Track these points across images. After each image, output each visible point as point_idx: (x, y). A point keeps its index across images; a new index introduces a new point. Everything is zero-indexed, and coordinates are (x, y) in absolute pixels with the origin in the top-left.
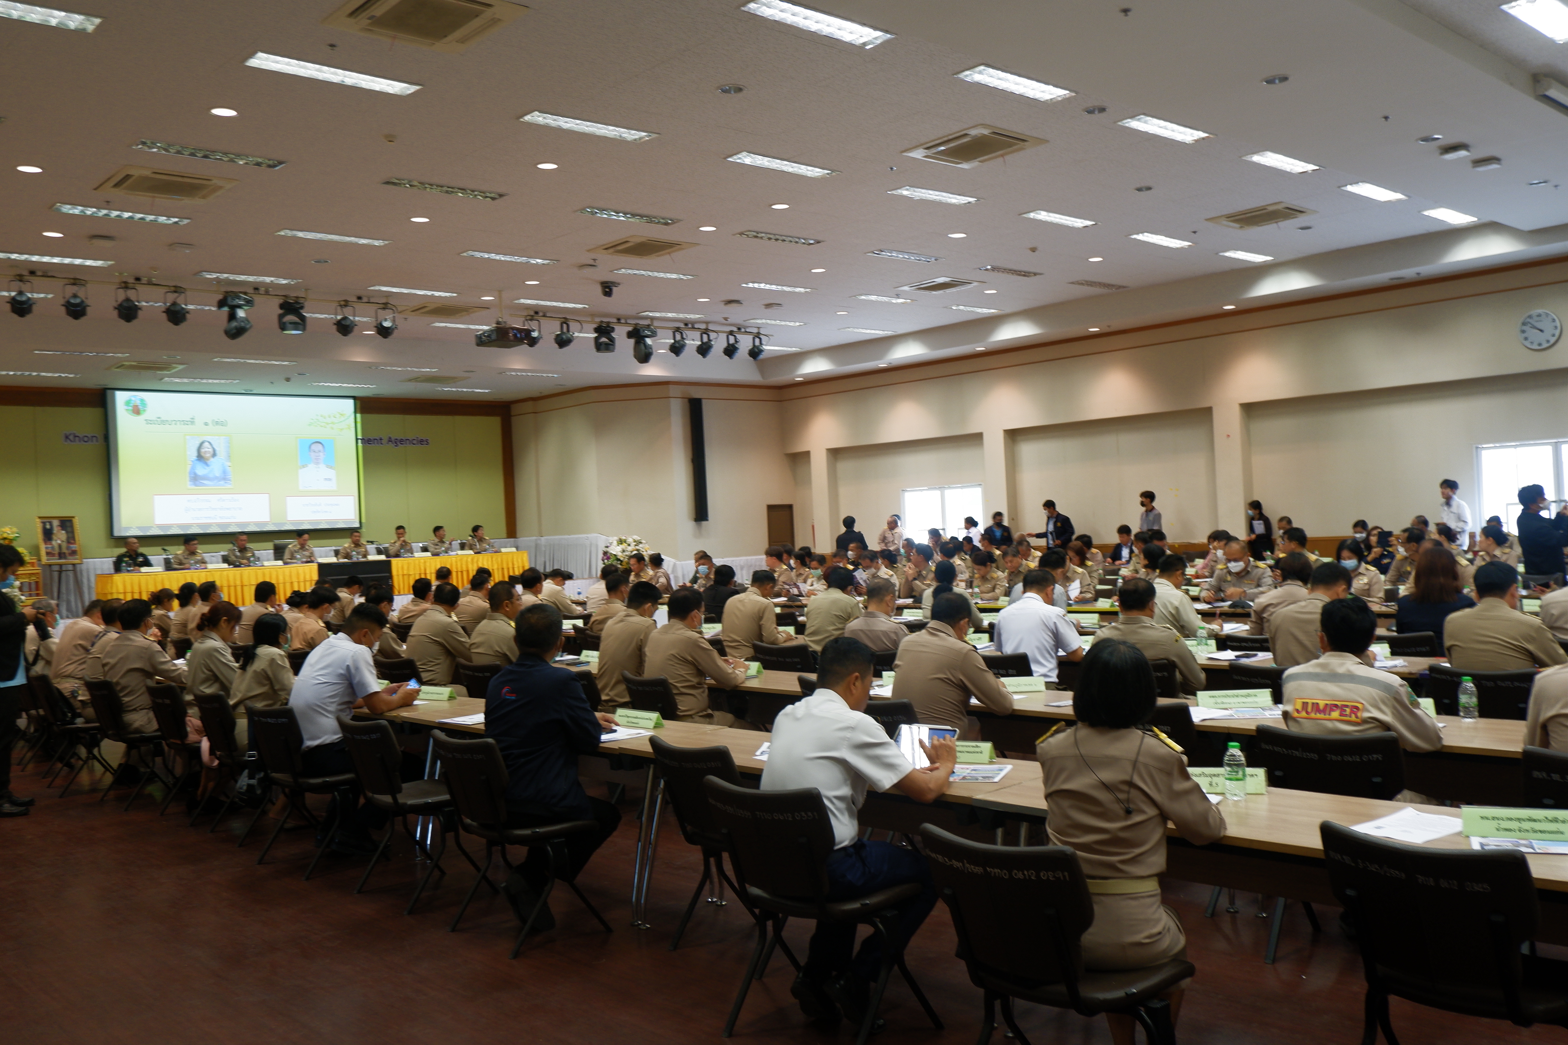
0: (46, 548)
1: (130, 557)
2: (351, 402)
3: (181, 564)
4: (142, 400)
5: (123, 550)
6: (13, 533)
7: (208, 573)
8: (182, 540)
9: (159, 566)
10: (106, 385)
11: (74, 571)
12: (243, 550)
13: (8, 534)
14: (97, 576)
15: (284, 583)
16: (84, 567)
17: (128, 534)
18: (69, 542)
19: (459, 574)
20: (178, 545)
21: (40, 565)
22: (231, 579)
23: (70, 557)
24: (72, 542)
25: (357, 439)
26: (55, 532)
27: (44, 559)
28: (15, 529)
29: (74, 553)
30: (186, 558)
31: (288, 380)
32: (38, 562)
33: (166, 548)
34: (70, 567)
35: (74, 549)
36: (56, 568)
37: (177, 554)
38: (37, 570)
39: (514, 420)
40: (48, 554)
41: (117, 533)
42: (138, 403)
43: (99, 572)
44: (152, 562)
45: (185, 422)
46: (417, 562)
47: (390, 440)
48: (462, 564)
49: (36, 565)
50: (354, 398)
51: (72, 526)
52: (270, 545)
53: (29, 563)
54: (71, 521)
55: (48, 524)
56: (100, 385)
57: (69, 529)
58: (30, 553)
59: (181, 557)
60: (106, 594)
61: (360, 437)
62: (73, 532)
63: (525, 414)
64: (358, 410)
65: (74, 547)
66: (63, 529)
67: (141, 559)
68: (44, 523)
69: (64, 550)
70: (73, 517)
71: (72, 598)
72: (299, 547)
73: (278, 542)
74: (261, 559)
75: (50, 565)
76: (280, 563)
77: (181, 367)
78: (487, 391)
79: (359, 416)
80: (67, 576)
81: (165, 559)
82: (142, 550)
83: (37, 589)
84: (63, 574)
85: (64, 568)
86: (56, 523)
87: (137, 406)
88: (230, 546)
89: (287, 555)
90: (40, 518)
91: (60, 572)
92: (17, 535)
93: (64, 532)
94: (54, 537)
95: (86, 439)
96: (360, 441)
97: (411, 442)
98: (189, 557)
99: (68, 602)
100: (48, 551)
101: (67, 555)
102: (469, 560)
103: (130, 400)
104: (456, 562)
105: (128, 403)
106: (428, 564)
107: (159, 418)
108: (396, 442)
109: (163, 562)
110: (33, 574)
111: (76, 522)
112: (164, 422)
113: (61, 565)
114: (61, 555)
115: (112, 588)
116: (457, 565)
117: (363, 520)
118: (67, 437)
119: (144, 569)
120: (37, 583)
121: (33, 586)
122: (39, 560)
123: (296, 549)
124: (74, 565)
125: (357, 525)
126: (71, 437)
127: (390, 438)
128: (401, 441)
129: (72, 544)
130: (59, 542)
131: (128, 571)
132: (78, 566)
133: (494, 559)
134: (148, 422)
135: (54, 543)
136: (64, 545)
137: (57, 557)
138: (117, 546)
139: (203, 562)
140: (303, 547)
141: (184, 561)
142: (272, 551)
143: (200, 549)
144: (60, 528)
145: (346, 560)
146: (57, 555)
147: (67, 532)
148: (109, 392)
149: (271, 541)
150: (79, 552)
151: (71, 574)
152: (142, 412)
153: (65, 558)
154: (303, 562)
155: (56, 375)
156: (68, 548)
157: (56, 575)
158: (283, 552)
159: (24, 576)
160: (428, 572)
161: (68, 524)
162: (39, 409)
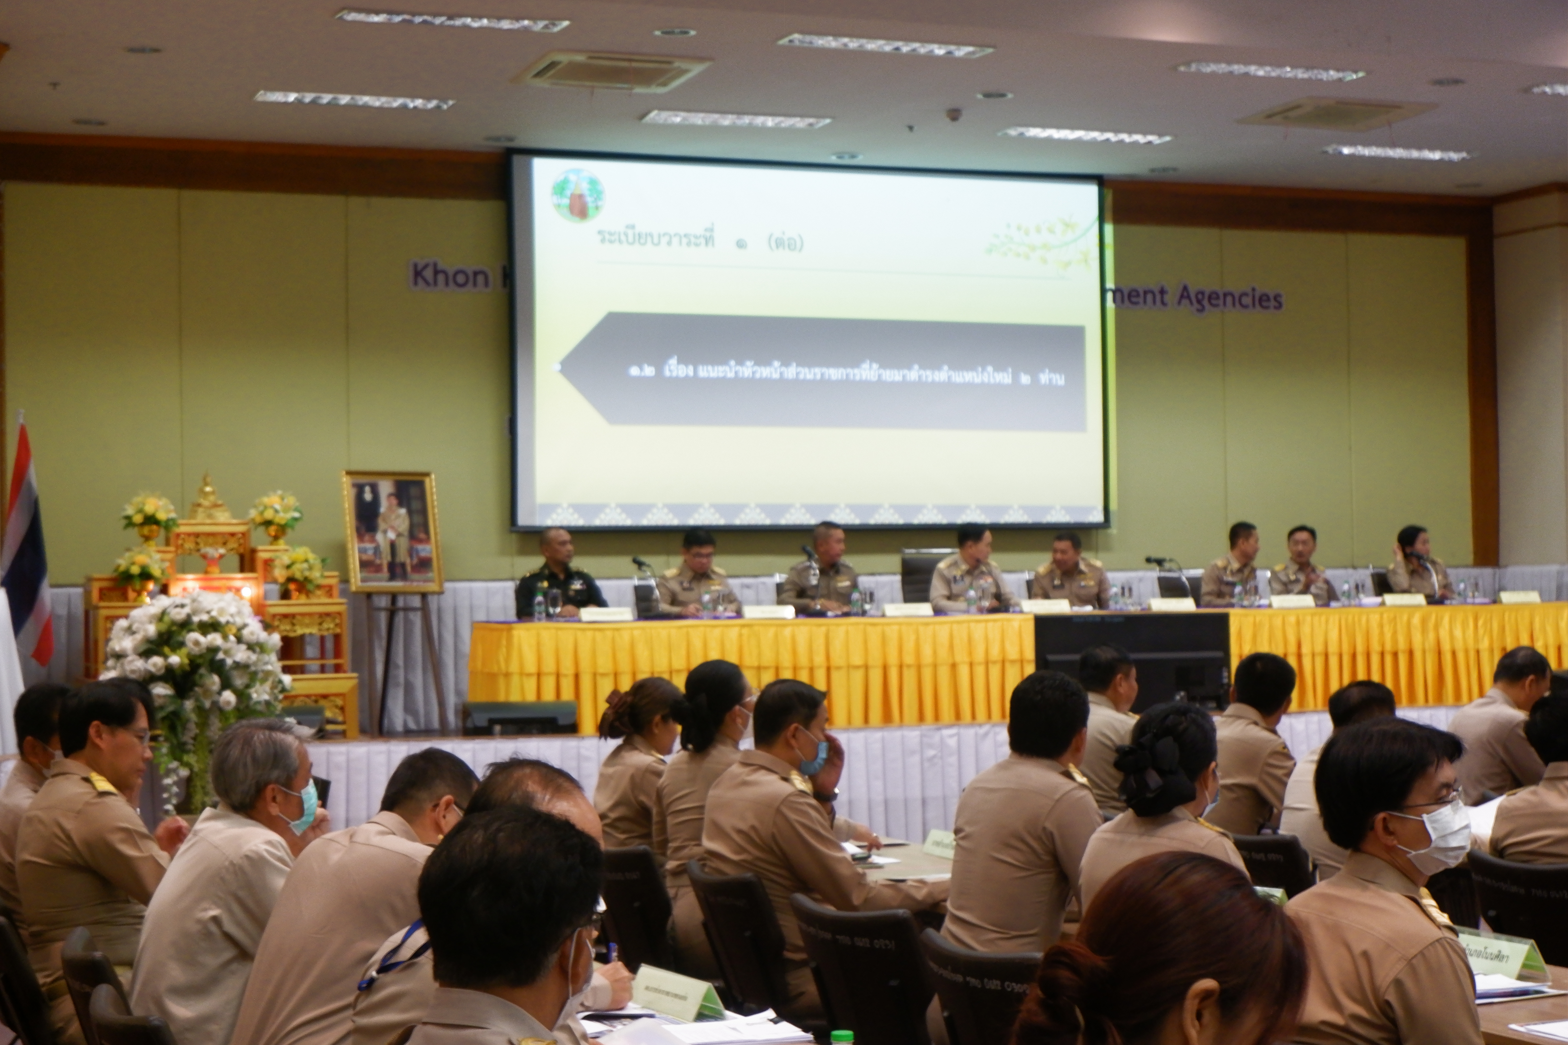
0: (362, 551)
1: (552, 578)
2: (1091, 191)
3: (674, 601)
4: (593, 182)
5: (534, 563)
6: (286, 509)
7: (745, 631)
8: (679, 541)
9: (619, 604)
10: (511, 139)
11: (425, 610)
12: (830, 568)
13: (276, 511)
14: (475, 625)
15: (935, 666)
16: (447, 601)
17: (549, 522)
18: (412, 536)
19: (1389, 660)
20: (669, 552)
21: (344, 593)
22: (802, 649)
23: (416, 576)
24: (422, 536)
25: (1103, 291)
26: (383, 510)
27: (357, 580)
28: (291, 500)
29: (424, 564)
30: (684, 589)
31: (954, 115)
32: (343, 586)
33: (644, 559)
34: (416, 602)
35: (423, 554)
36: (383, 602)
37: (663, 577)
38: (337, 604)
39: (1502, 249)
40: (365, 565)
41: (524, 519)
42: (584, 188)
43: (481, 616)
44: (606, 595)
45: (689, 240)
46: (1278, 622)
47: (1185, 293)
48: (1395, 633)
49: (336, 592)
50: (1100, 180)
51: (422, 497)
52: (894, 561)
53: (319, 587)
54: (420, 485)
55: (367, 489)
56: (498, 139)
57: (416, 505)
58: (323, 561)
59: (675, 586)
60: (492, 677)
61: (1110, 284)
62: (424, 512)
63: (1535, 229)
64: (1108, 214)
65: (425, 550)
66: (400, 505)
67: (577, 585)
68: (360, 489)
69: (403, 556)
70: (427, 474)
71: (418, 680)
72: (964, 567)
73: (910, 552)
74: (877, 596)
75: (369, 595)
76: (925, 609)
77: (697, 69)
78: (1454, 156)
79: (1109, 229)
80: (408, 623)
81: (637, 589)
82: (578, 563)
83: (337, 654)
84: (400, 618)
85: (401, 603)
86: (386, 488)
87: (581, 196)
88: (799, 560)
89: (937, 588)
90: (349, 473)
91: (392, 613)
92: (297, 515)
93: (403, 511)
94: (382, 525)
95: (461, 279)
96: (1109, 296)
97: (1237, 300)
98: (694, 585)
99: (409, 689)
100: (365, 557)
101: (409, 568)
102: (1416, 620)
103: (566, 181)
104: (1381, 626)
105: (560, 188)
106: (1306, 630)
107: (633, 227)
108: (1199, 302)
109: (631, 597)
110: (328, 615)
111: (431, 485)
112: (641, 238)
113: (394, 597)
114: (396, 570)
115: (508, 660)
116: (1382, 634)
117: (1113, 506)
118: (418, 274)
119: (589, 613)
120: (337, 638)
121: (329, 645)
122: (345, 580)
123: (958, 573)
124: (424, 596)
125: (1097, 517)
126: (428, 274)
127: (1185, 288)
128: (1213, 297)
129: (421, 541)
130: (391, 535)
131: (549, 616)
132: (433, 601)
133: (1480, 623)
134: (605, 237)
135: (379, 537)
136: (403, 545)
137: (385, 573)
138: (524, 551)
139: (728, 598)
140: (976, 567)
141: (683, 596)
142: (898, 578)
143: (720, 565)
144: (394, 501)
145: (1088, 609)
146: (385, 568)
147: (410, 513)
148: (517, 160)
149: (898, 550)
150: (435, 563)
151: (417, 619)
152: (591, 211)
153: (404, 577)
154: (981, 611)
155: (397, 103)
156: (411, 552)
157: (383, 617)
158: (928, 582)
159: (307, 620)
160: (1306, 650)
161: (414, 491)
162: (356, 202)
